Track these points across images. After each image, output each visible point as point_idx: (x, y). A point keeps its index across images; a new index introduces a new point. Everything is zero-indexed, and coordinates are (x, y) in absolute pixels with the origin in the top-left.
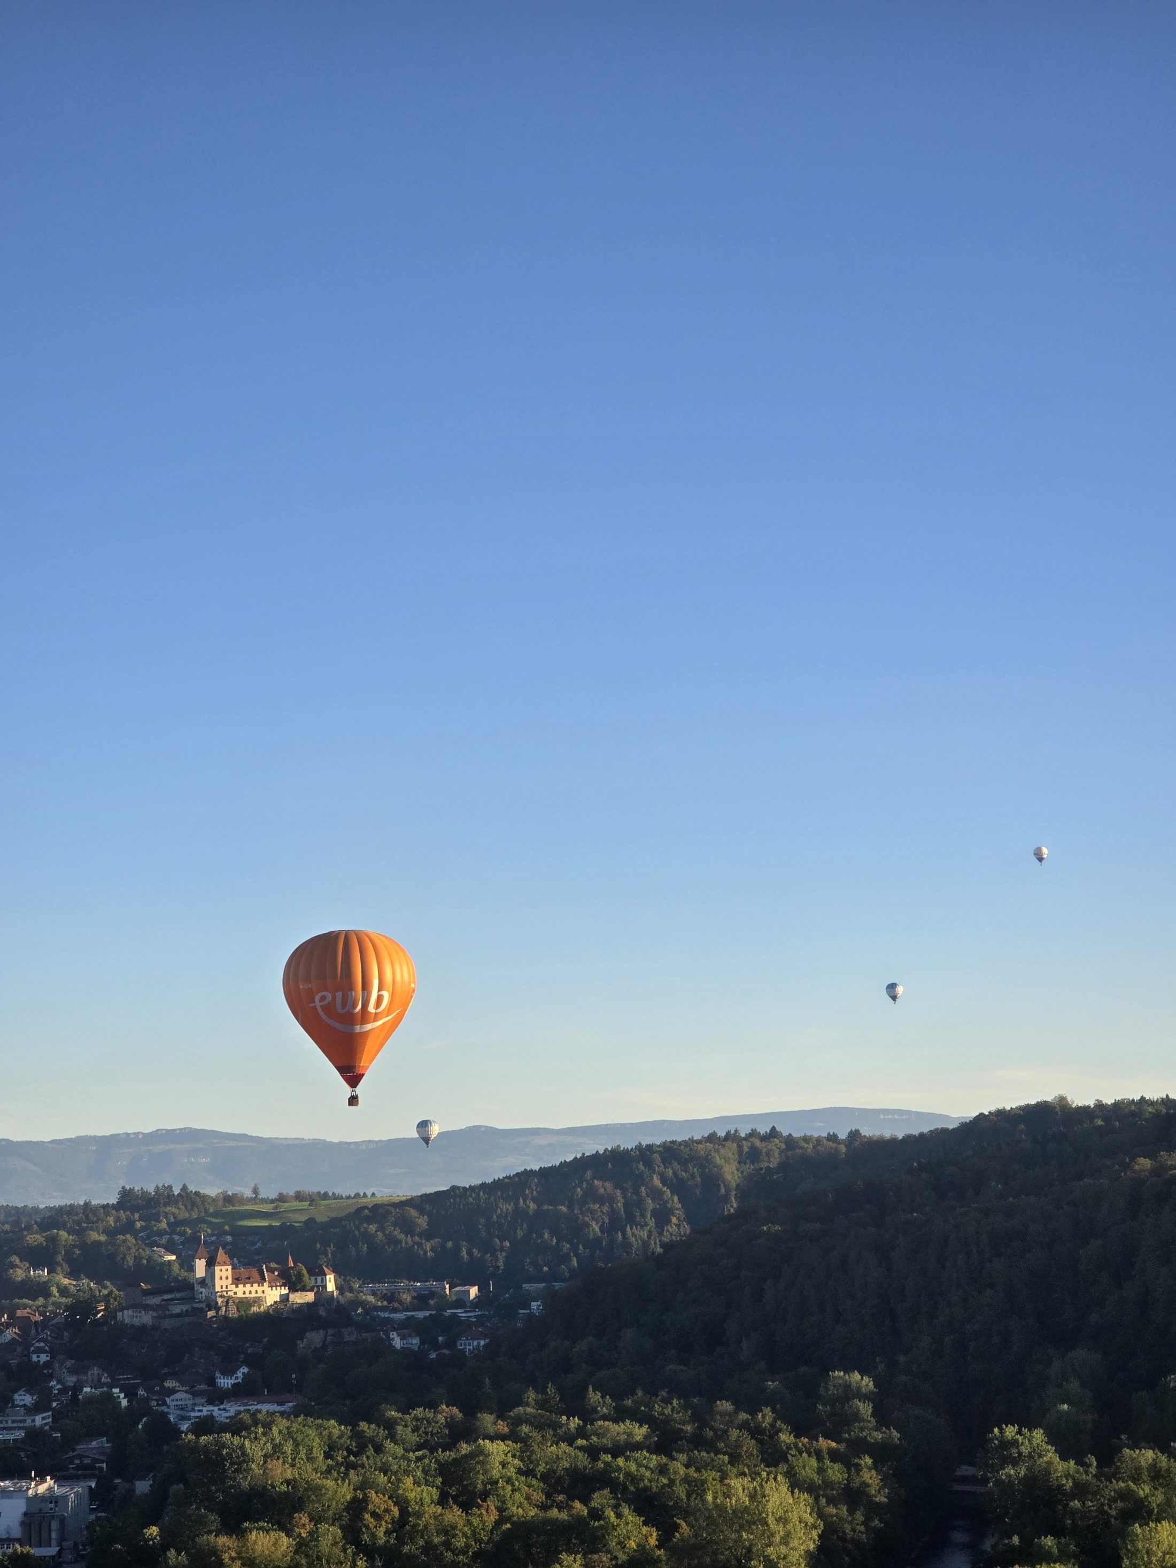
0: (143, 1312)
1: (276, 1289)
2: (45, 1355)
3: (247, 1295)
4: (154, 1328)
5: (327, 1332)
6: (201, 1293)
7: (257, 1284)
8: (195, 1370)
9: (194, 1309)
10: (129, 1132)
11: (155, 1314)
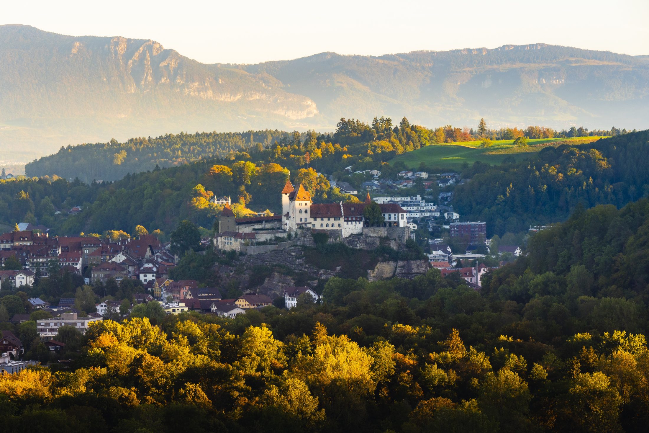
0: (233, 239)
1: (352, 224)
2: (151, 275)
3: (325, 228)
4: (241, 254)
5: (397, 263)
6: (286, 224)
7: (333, 219)
8: (273, 292)
9: (277, 238)
10: (471, 48)
11: (243, 241)
